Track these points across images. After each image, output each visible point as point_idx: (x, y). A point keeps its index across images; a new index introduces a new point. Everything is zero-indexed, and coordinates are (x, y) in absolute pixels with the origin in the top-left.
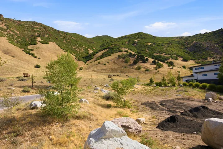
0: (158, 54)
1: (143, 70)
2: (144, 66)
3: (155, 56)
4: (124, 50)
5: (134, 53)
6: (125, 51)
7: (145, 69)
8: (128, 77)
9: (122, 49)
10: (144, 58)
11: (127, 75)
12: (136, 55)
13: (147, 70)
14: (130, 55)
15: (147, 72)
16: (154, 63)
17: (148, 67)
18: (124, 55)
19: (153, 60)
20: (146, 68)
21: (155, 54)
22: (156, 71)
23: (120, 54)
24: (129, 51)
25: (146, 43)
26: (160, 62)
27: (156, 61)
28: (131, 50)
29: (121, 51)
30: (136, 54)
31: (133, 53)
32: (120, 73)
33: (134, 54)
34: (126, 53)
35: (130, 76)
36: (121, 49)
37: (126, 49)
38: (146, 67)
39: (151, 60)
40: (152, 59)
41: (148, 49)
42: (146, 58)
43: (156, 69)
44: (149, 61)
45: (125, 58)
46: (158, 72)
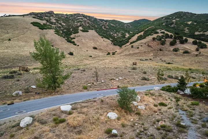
0: (201, 33)
1: (181, 51)
2: (183, 47)
3: (196, 35)
4: (160, 31)
5: (171, 34)
6: (161, 33)
7: (183, 51)
8: (162, 61)
9: (158, 31)
10: (183, 38)
11: (161, 59)
12: (174, 36)
13: (186, 52)
14: (167, 36)
15: (185, 54)
16: (194, 43)
17: (187, 49)
18: (160, 36)
19: (194, 40)
20: (184, 50)
21: (197, 33)
22: (196, 53)
23: (155, 36)
24: (166, 32)
25: (185, 22)
26: (202, 42)
27: (198, 41)
28: (167, 31)
29: (157, 33)
30: (174, 35)
32: (153, 57)
33: (171, 35)
34: (162, 34)
35: (165, 60)
36: (157, 31)
37: (162, 31)
38: (185, 48)
39: (191, 40)
40: (192, 39)
41: (188, 29)
42: (185, 39)
43: (197, 50)
44: (188, 41)
45: (160, 40)
46: (200, 53)
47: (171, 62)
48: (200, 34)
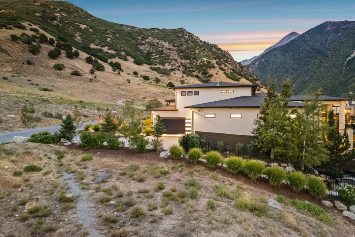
0: (98, 47)
1: (68, 71)
2: (71, 65)
3: (91, 49)
4: (30, 27)
5: (52, 37)
6: (32, 30)
7: (71, 71)
8: (32, 84)
9: (25, 24)
10: (72, 49)
11: (30, 80)
12: (56, 42)
13: (76, 74)
14: (43, 39)
15: (75, 77)
16: (89, 61)
17: (78, 68)
18: (28, 36)
19: (88, 56)
20: (73, 69)
21: (92, 46)
22: (91, 77)
23: (18, 32)
24: (41, 31)
25: (77, 24)
26: (100, 61)
27: (93, 58)
28: (44, 29)
29: (23, 28)
30: (56, 40)
31: (49, 36)
32: (11, 74)
33: (51, 39)
34: (33, 33)
35: (37, 83)
36: (22, 23)
37: (34, 26)
38: (74, 66)
39: (83, 55)
40: (85, 54)
41: (80, 36)
42: (76, 51)
43: (92, 72)
44: (80, 56)
45: (29, 43)
46: (95, 77)
47: (49, 88)
48: (97, 49)
